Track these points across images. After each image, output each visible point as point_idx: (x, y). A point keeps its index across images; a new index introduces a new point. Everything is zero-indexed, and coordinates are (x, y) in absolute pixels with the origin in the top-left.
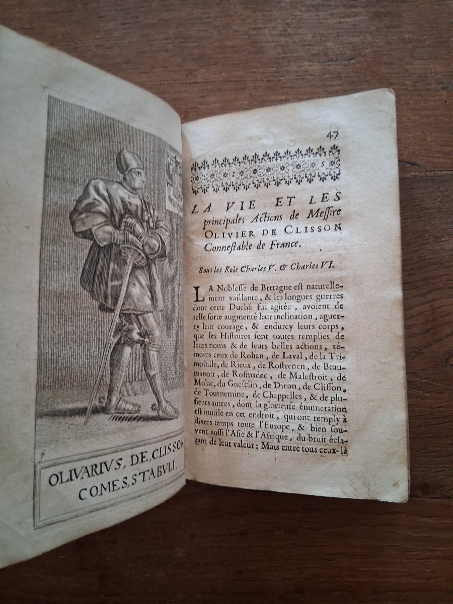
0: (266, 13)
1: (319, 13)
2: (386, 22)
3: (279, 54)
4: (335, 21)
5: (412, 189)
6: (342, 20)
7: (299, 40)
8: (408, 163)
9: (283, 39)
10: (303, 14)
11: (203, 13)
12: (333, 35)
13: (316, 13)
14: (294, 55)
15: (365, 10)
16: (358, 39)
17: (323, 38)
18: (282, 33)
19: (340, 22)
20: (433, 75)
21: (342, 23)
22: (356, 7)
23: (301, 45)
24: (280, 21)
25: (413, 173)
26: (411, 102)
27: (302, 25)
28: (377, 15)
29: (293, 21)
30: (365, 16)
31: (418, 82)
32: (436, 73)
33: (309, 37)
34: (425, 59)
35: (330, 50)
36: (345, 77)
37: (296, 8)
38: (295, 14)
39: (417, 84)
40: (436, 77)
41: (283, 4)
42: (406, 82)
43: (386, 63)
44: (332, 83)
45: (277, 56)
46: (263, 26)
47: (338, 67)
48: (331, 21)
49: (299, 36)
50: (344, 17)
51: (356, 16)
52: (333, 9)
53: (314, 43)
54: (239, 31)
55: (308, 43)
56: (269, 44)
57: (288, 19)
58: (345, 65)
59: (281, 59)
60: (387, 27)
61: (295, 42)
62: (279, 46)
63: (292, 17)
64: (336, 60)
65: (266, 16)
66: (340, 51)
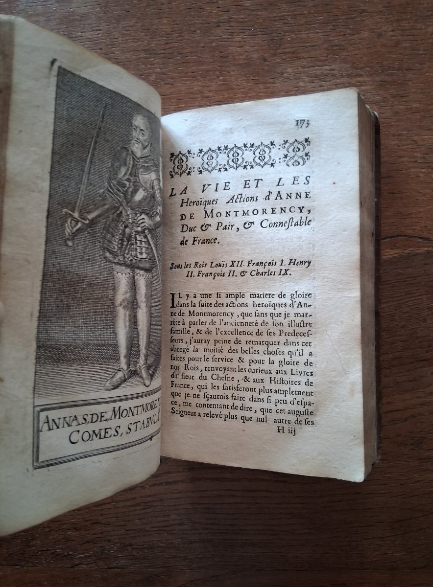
0: (269, 85)
5: (425, 264)
8: (420, 238)
10: (306, 84)
11: (203, 87)
15: (369, 79)
22: (360, 76)
25: (426, 249)
26: (422, 175)
28: (382, 85)
30: (371, 85)
31: (427, 154)
39: (426, 156)
41: (285, 75)
42: (416, 154)
43: (394, 136)
51: (361, 85)
52: (338, 79)
60: (394, 97)
63: (296, 89)
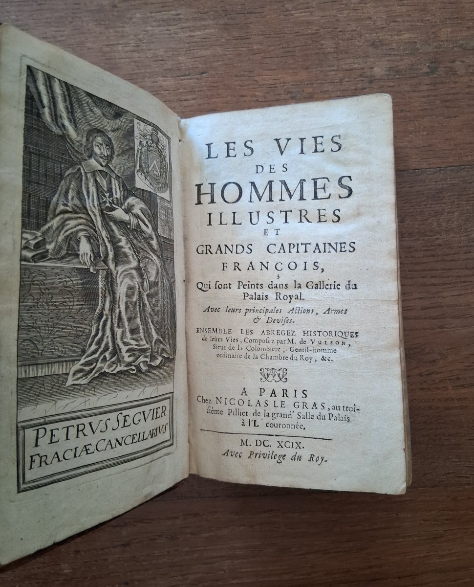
1: (170, 28)
2: (235, 34)
3: (133, 70)
4: (186, 35)
6: (193, 34)
7: (152, 55)
9: (136, 55)
12: (185, 49)
13: (167, 28)
14: (148, 70)
16: (208, 52)
17: (175, 53)
18: (135, 48)
19: (190, 36)
20: (282, 85)
21: (193, 36)
23: (154, 61)
24: (132, 37)
27: (154, 40)
29: (145, 36)
32: (284, 83)
33: (161, 52)
34: (274, 70)
35: (183, 65)
36: (198, 91)
37: (147, 23)
38: (146, 29)
40: (285, 87)
44: (187, 97)
45: (131, 72)
46: (116, 43)
47: (191, 81)
48: (182, 35)
49: (152, 51)
50: (194, 31)
53: (167, 58)
54: (92, 48)
55: (160, 58)
56: (123, 60)
57: (140, 35)
58: (198, 79)
59: (135, 76)
61: (148, 57)
62: (133, 62)
64: (189, 75)
65: (118, 32)
66: (192, 65)
